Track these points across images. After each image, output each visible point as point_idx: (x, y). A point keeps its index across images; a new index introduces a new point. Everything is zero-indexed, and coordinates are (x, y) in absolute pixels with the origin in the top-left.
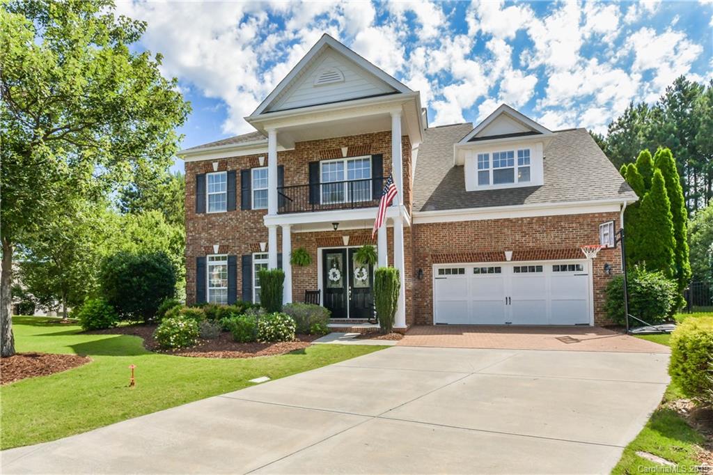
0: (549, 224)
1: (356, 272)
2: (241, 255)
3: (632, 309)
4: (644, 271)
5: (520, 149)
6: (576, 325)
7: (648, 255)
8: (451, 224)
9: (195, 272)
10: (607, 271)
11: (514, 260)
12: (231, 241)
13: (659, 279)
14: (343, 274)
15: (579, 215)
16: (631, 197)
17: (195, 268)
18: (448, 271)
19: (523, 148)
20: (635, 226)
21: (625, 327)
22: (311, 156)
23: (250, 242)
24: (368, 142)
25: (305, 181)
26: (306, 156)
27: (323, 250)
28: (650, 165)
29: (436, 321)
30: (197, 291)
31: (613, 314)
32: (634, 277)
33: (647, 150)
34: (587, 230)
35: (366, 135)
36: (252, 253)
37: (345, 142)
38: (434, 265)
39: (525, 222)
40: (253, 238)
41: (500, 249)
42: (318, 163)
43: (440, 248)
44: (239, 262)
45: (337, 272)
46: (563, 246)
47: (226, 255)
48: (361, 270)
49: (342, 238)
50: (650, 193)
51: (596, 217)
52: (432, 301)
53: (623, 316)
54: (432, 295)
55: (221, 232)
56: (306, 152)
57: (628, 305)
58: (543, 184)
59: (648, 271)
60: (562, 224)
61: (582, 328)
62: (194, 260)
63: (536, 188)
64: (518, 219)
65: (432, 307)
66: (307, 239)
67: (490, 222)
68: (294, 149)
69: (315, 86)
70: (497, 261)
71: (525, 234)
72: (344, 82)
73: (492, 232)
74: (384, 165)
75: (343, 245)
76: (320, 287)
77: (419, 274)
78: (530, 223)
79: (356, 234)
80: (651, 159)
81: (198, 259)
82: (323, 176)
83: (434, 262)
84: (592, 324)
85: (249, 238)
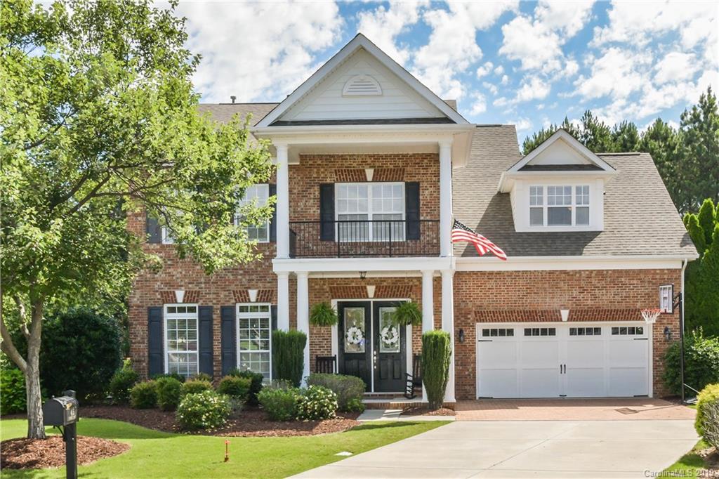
0: (609, 279)
1: (384, 332)
2: (219, 306)
3: (689, 378)
4: (701, 337)
5: (579, 185)
6: (635, 396)
7: (706, 319)
8: (499, 273)
9: (145, 328)
10: (667, 336)
11: (571, 321)
12: (203, 285)
13: (715, 346)
14: (366, 335)
15: (640, 271)
16: (692, 253)
17: (146, 322)
18: (494, 332)
19: (582, 184)
20: (695, 286)
21: (680, 397)
22: (322, 175)
23: (233, 287)
24: (401, 164)
25: (315, 209)
26: (315, 176)
27: (338, 302)
28: (712, 218)
29: (479, 394)
30: (149, 356)
31: (671, 383)
32: (691, 344)
33: (710, 199)
34: (648, 289)
35: (398, 155)
36: (235, 304)
37: (369, 161)
38: (477, 324)
39: (583, 275)
40: (238, 283)
41: (555, 306)
42: (332, 186)
43: (485, 303)
44: (216, 316)
45: (359, 332)
46: (623, 306)
47: (196, 305)
48: (390, 330)
49: (365, 288)
50: (711, 250)
51: (657, 274)
52: (474, 369)
53: (679, 386)
54: (474, 362)
55: (187, 271)
56: (315, 170)
57: (684, 374)
58: (603, 230)
59: (705, 337)
60: (623, 280)
61: (640, 400)
62: (144, 311)
63: (596, 234)
64: (576, 272)
65: (475, 377)
66: (317, 287)
67: (544, 273)
68: (298, 164)
69: (343, 96)
70: (552, 321)
71: (583, 290)
72: (382, 96)
73: (547, 286)
74: (421, 197)
75: (368, 297)
76: (335, 351)
77: (460, 336)
78: (589, 277)
79: (385, 284)
80: (714, 210)
81: (150, 310)
82: (339, 204)
83: (478, 322)
84: (651, 395)
85: (231, 282)
